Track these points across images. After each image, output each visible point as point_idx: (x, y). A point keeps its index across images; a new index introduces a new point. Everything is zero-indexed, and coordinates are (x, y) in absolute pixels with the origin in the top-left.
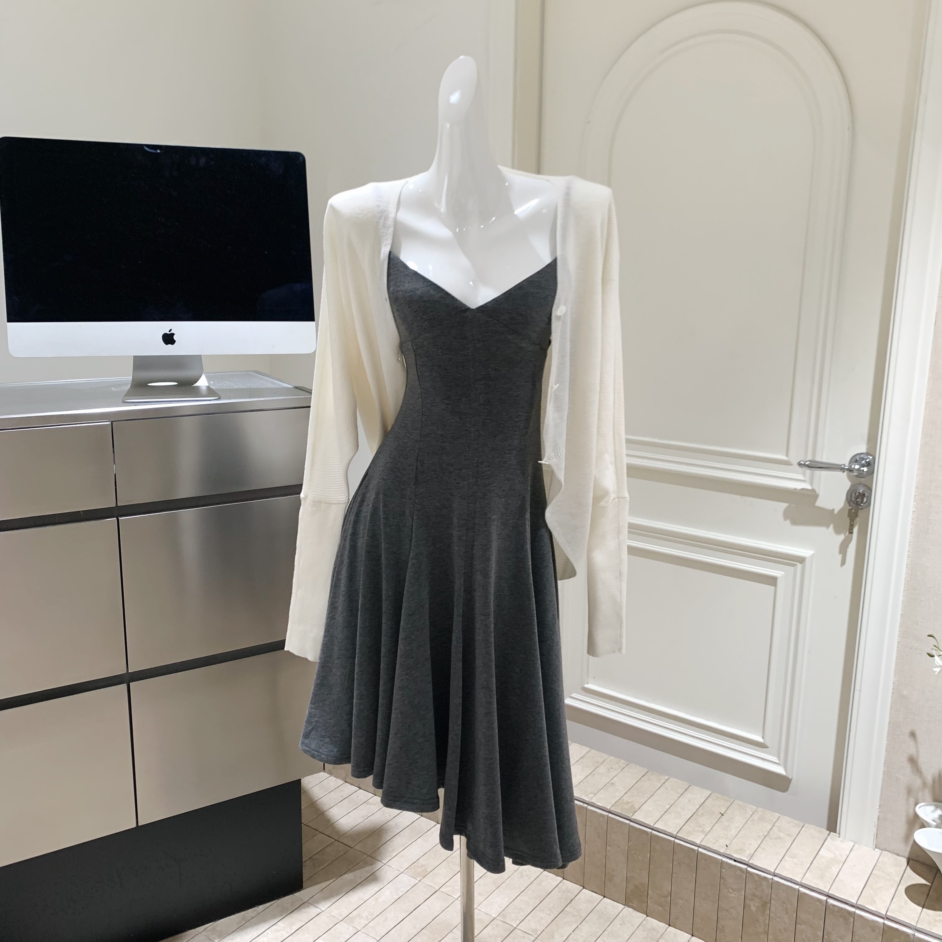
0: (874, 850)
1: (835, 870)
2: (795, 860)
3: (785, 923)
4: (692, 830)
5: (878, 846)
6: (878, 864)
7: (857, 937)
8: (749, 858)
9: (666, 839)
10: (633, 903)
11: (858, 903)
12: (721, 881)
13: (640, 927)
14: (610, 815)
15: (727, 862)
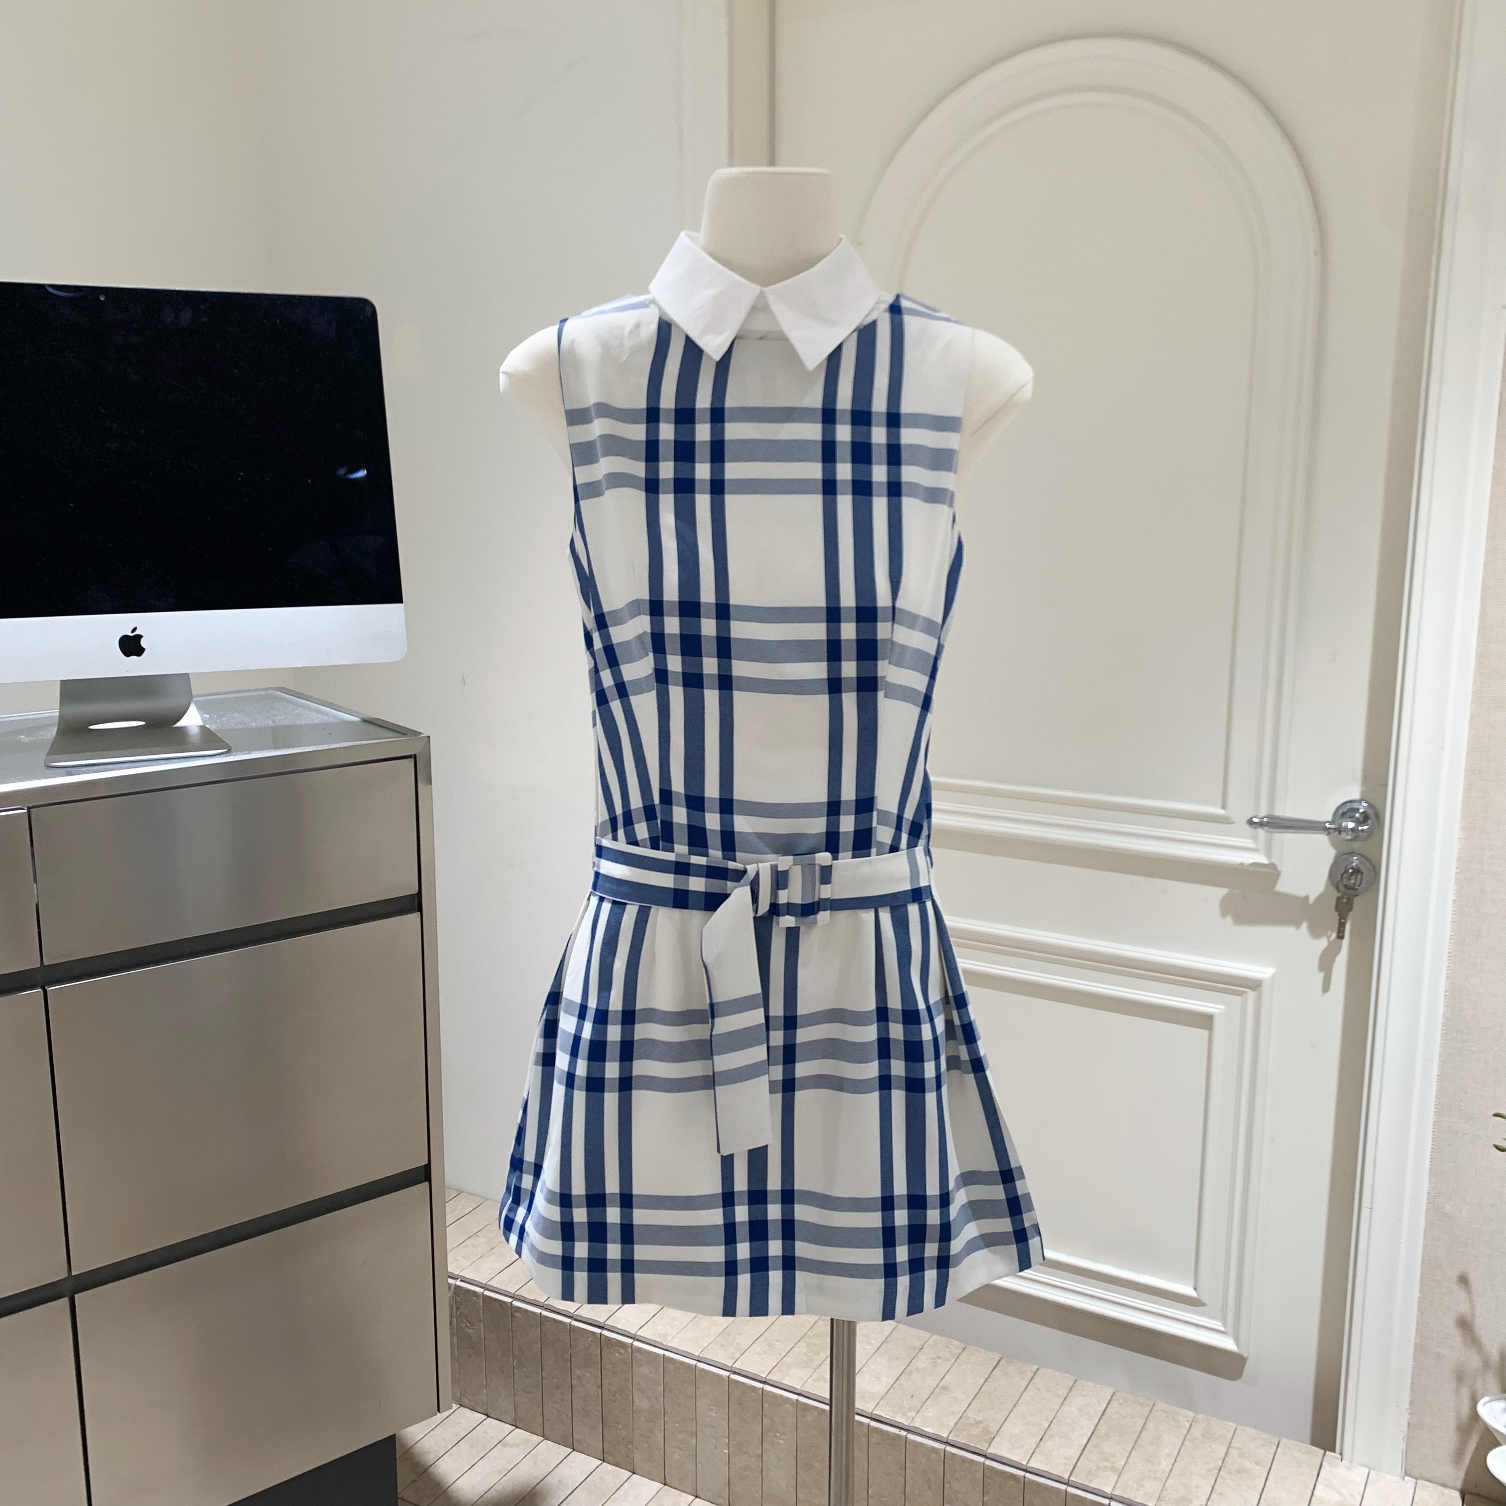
0: (1404, 1479)
5: (1409, 1473)
14: (949, 1448)
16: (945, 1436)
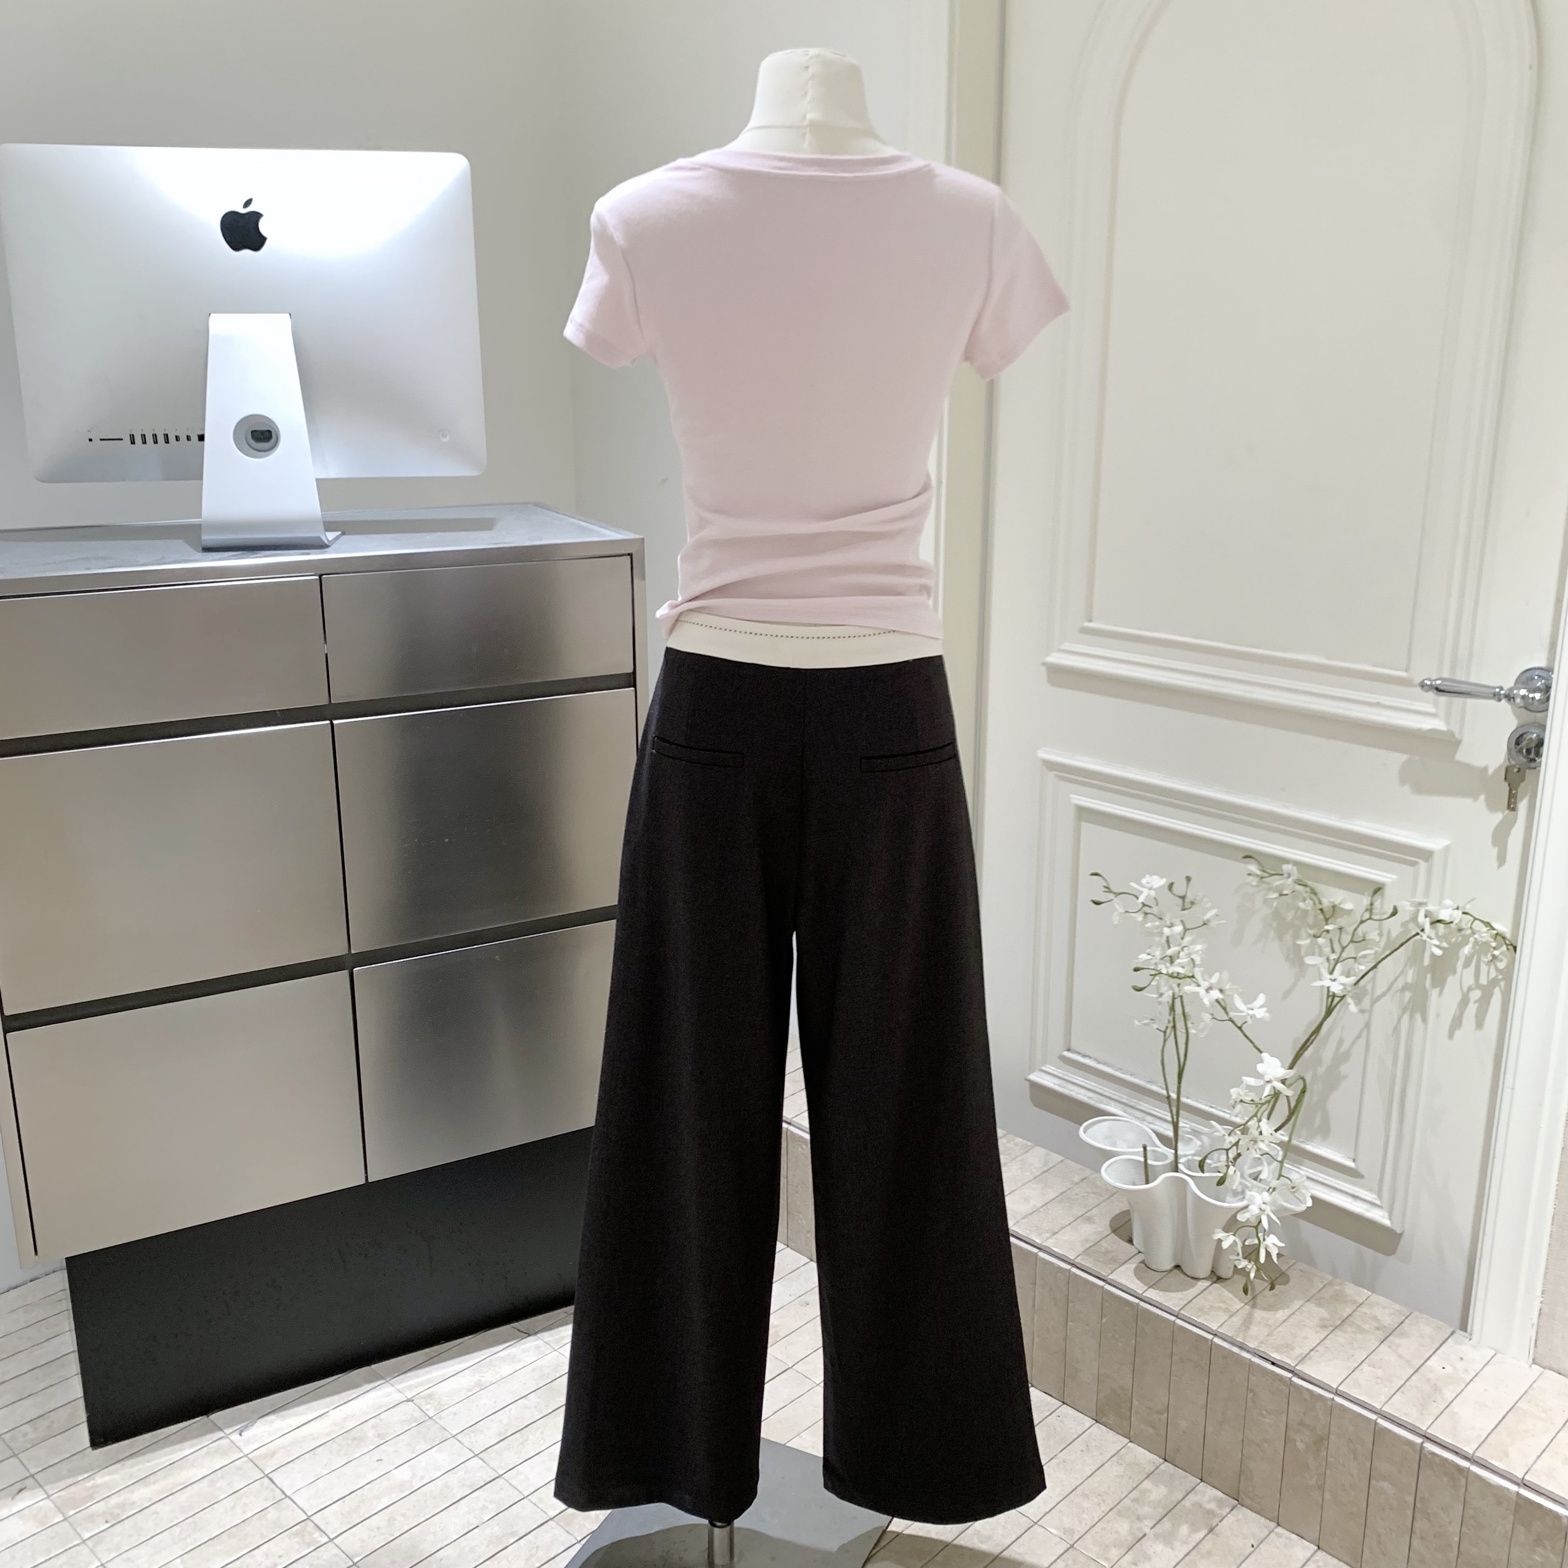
0: (1531, 1366)
1: (1449, 1394)
2: (1380, 1372)
3: (1352, 1476)
4: (1208, 1307)
5: (1538, 1361)
6: (1530, 1391)
7: (1471, 1512)
8: (1299, 1359)
9: (1163, 1317)
10: (1109, 1419)
11: (1476, 1454)
12: (1249, 1396)
13: (1113, 1458)
14: (1074, 1270)
15: (1259, 1365)
16: (1072, 1258)
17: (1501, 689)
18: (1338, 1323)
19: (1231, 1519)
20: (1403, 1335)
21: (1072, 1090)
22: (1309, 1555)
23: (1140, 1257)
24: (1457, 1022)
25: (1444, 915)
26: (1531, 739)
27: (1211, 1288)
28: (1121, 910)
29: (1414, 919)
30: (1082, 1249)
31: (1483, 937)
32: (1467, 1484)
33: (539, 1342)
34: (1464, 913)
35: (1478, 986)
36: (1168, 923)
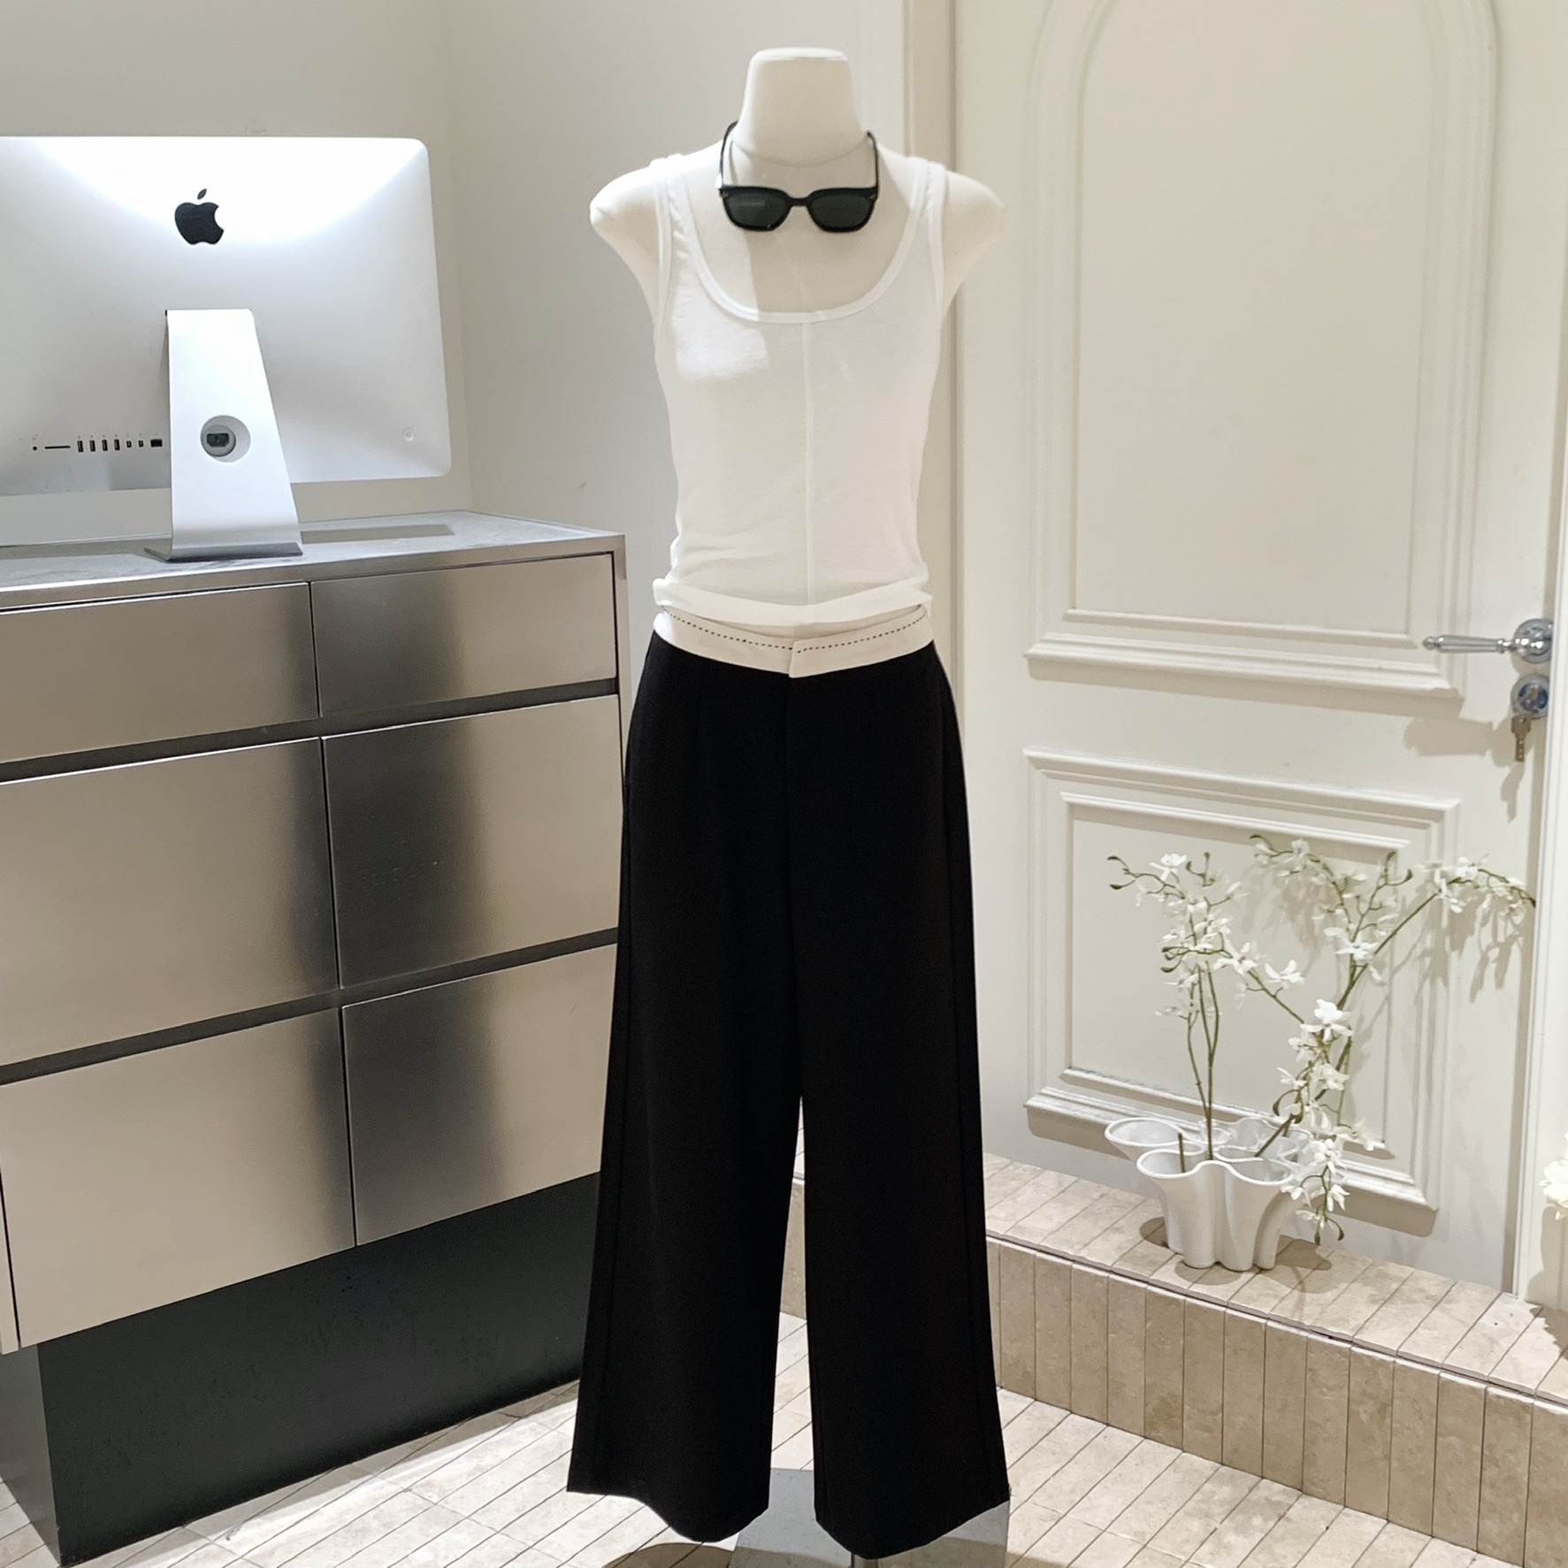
1: (1505, 1344)
2: (1436, 1333)
3: (1418, 1437)
4: (1254, 1296)
7: (1538, 1447)
8: (1355, 1332)
9: (1211, 1309)
10: (1158, 1432)
11: (1540, 1389)
12: (1308, 1376)
13: (1169, 1468)
14: (1112, 1276)
15: (1315, 1340)
16: (1109, 1264)
17: (1504, 641)
18: (1389, 1296)
19: (1298, 1507)
20: (1451, 1301)
21: (1076, 1111)
22: (1380, 1529)
23: (1178, 1258)
24: (1478, 984)
25: (1461, 872)
26: (1533, 689)
27: (1254, 1279)
28: (1144, 890)
29: (1431, 879)
30: (1117, 1257)
31: (1499, 891)
32: (1532, 1421)
33: (534, 1424)
34: (1480, 870)
35: (1496, 944)
36: (1192, 900)
